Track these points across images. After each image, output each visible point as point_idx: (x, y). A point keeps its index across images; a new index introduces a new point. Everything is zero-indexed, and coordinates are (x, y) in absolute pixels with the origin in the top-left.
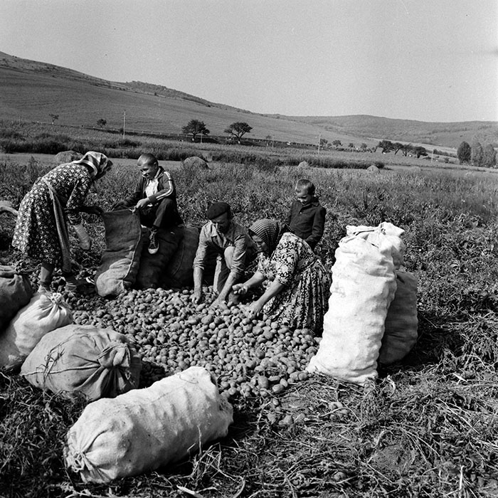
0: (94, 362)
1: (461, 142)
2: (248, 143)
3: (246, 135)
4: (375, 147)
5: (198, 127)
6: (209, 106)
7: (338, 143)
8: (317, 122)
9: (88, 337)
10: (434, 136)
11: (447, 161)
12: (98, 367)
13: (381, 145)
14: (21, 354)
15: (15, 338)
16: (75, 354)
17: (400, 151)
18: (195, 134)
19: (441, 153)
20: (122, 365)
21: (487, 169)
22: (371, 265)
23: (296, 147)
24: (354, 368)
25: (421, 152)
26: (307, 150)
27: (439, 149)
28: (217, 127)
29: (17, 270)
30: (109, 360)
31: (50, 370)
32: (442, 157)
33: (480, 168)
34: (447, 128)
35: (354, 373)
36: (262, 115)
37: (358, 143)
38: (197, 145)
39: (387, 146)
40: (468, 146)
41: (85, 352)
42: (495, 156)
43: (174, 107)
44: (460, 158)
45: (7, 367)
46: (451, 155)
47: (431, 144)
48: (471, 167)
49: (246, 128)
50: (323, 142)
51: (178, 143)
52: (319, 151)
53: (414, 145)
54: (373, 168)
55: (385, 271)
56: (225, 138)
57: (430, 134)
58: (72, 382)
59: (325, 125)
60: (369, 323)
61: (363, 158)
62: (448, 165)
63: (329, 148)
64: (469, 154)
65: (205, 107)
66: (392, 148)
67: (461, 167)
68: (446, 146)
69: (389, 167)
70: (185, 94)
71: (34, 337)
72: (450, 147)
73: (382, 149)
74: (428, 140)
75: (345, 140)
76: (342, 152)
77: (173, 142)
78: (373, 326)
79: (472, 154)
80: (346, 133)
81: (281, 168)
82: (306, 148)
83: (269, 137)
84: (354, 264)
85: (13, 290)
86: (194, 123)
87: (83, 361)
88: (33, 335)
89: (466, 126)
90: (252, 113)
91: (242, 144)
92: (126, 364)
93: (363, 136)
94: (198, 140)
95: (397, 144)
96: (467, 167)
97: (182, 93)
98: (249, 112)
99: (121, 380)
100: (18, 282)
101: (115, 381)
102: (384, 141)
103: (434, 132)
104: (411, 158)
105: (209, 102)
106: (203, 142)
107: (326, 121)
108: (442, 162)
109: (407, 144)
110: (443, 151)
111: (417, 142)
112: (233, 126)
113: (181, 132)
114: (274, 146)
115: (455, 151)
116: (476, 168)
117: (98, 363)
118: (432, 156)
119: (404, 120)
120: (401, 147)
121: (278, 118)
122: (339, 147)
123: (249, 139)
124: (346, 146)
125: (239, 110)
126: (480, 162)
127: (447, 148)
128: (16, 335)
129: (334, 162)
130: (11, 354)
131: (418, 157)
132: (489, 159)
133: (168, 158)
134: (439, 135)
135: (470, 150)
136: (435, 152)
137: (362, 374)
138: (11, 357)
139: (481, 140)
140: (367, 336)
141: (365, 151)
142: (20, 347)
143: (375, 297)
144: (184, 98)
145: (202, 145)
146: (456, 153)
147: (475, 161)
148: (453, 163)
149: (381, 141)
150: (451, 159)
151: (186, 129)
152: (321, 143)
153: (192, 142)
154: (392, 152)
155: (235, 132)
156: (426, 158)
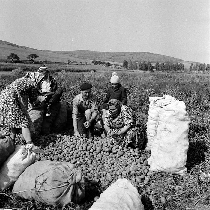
0: (66, 182)
1: (124, 60)
2: (37, 63)
3: (36, 59)
4: (91, 63)
5: (14, 56)
6: (18, 47)
7: (75, 62)
8: (65, 53)
9: (58, 168)
10: (113, 58)
11: (119, 68)
12: (68, 185)
13: (93, 62)
14: (11, 181)
15: (7, 172)
16: (55, 179)
17: (101, 65)
18: (13, 60)
19: (116, 65)
20: (80, 182)
21: (134, 71)
22: (182, 116)
23: (58, 64)
24: (179, 167)
25: (109, 65)
26: (63, 65)
27: (115, 63)
28: (23, 56)
29: (6, 133)
30: (74, 180)
31: (40, 190)
32: (117, 67)
33: (132, 70)
34: (118, 55)
35: (178, 170)
36: (42, 51)
37: (84, 62)
38: (14, 64)
39: (95, 63)
40: (127, 62)
41: (60, 177)
42: (137, 66)
43: (2, 48)
44: (124, 67)
45: (3, 189)
46: (120, 66)
47: (112, 61)
48: (128, 70)
49: (36, 56)
50: (69, 61)
51: (5, 63)
52: (68, 66)
53: (106, 62)
54: (92, 72)
55: (188, 118)
56: (27, 61)
57: (111, 57)
58: (55, 196)
59: (69, 54)
60: (184, 144)
61: (86, 68)
62: (120, 70)
63: (72, 64)
64: (127, 65)
65: (16, 48)
66: (97, 63)
67: (125, 70)
68: (118, 62)
69: (97, 71)
70: (6, 42)
71: (19, 170)
72: (120, 62)
73: (94, 64)
74: (111, 60)
75: (79, 61)
76: (78, 65)
77: (3, 63)
78: (186, 146)
79: (128, 65)
80: (78, 58)
81: (58, 73)
82: (62, 64)
83: (46, 60)
84: (173, 116)
85: (7, 145)
86: (12, 55)
87: (60, 183)
88: (18, 169)
89: (125, 54)
90: (37, 50)
91: (34, 63)
92: (83, 181)
93: (85, 59)
94: (14, 62)
95: (99, 62)
96: (127, 70)
97: (5, 41)
98: (36, 50)
99: (79, 190)
100: (9, 140)
101: (76, 191)
102: (94, 61)
103: (113, 57)
104: (105, 67)
105: (17, 45)
106: (17, 63)
107: (69, 53)
108: (117, 68)
109: (103, 61)
110: (117, 64)
111: (106, 61)
112: (30, 56)
113: (6, 59)
114: (49, 64)
115: (122, 64)
116: (130, 70)
117: (68, 183)
118: (113, 66)
119: (101, 52)
120: (101, 63)
121: (49, 52)
122: (76, 63)
123: (37, 61)
124: (78, 63)
125: (31, 49)
126: (131, 68)
127: (118, 63)
128: (8, 170)
129: (75, 70)
130: (5, 181)
131: (108, 67)
132: (135, 67)
133: (2, 70)
134: (115, 57)
135: (127, 63)
136: (114, 65)
137: (181, 170)
138: (6, 183)
139: (131, 59)
140: (183, 151)
141: (87, 65)
142: (11, 177)
143: (185, 131)
144: (6, 44)
145: (16, 64)
146: (122, 65)
147: (130, 68)
148: (121, 69)
149: (93, 60)
150: (120, 67)
151: (9, 57)
152: (69, 62)
153: (12, 63)
154: (98, 65)
155: (31, 58)
156: (111, 67)
